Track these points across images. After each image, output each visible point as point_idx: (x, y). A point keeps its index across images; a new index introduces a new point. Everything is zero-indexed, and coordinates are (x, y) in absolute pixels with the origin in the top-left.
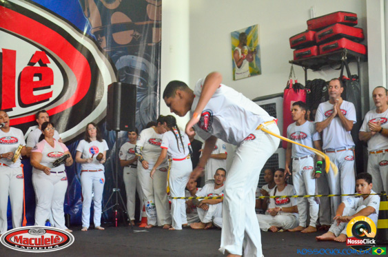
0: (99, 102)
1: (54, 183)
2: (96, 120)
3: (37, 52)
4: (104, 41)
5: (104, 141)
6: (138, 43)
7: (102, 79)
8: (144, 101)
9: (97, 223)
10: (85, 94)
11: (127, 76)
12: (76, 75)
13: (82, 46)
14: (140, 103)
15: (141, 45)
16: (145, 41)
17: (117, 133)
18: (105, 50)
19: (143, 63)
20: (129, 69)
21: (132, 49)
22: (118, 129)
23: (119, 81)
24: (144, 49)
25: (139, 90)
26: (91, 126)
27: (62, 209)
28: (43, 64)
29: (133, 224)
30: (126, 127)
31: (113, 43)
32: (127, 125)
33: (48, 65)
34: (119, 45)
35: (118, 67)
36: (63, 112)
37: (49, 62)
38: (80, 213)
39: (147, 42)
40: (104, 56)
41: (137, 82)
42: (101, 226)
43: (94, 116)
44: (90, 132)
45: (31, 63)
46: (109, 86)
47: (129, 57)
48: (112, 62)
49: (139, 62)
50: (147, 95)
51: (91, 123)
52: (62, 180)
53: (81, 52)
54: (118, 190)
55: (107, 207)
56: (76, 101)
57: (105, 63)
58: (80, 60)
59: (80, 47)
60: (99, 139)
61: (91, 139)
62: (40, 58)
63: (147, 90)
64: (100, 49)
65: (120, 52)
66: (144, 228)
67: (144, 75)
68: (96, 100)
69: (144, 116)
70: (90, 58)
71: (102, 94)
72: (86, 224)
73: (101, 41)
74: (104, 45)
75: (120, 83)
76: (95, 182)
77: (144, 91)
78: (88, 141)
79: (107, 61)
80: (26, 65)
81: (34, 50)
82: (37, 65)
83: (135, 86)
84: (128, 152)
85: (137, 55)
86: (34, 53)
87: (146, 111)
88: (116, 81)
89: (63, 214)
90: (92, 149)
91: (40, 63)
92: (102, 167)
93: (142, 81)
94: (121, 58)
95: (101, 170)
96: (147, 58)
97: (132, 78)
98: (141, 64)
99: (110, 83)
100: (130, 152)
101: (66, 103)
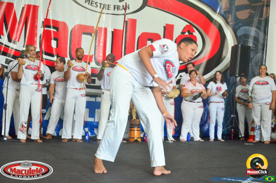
0: (225, 58)
1: (194, 109)
2: (222, 70)
3: (187, 25)
4: (230, 17)
5: (225, 84)
6: (253, 18)
7: (227, 42)
8: (255, 58)
9: (220, 137)
10: (216, 52)
11: (244, 41)
12: (211, 39)
13: (216, 21)
14: (252, 59)
15: (255, 19)
16: (258, 17)
17: (236, 78)
18: (231, 23)
19: (256, 32)
20: (246, 36)
21: (248, 22)
22: (237, 75)
23: (238, 43)
24: (257, 22)
25: (253, 50)
26: (218, 73)
27: (199, 126)
28: (191, 33)
29: (244, 139)
30: (243, 74)
31: (236, 19)
32: (243, 73)
33: (193, 33)
34: (241, 20)
35: (239, 34)
36: (201, 64)
37: (194, 32)
38: (208, 129)
39: (259, 17)
40: (229, 27)
41: (251, 44)
42: (222, 139)
43: (221, 67)
44: (217, 77)
45: (183, 33)
46: (232, 47)
47: (247, 27)
48: (235, 31)
49: (253, 31)
50: (257, 53)
51: (219, 71)
52: (199, 107)
53: (215, 24)
54: (235, 116)
55: (227, 127)
56: (210, 56)
57: (230, 32)
58: (214, 30)
59: (214, 21)
60: (222, 82)
61: (217, 82)
62: (188, 29)
63: (257, 50)
64: (227, 23)
65: (241, 24)
66: (251, 142)
67: (256, 39)
68: (223, 56)
69: (254, 68)
70: (220, 28)
71: (227, 53)
72: (212, 137)
73: (228, 17)
74: (230, 20)
75: (240, 45)
76: (219, 110)
77: (255, 50)
78: (216, 83)
79: (232, 30)
80: (180, 34)
81: (185, 24)
82: (187, 33)
83: (250, 47)
84: (241, 91)
85: (252, 26)
86: (185, 26)
87: (256, 64)
88: (236, 44)
89: (199, 129)
90: (217, 88)
91: (189, 32)
92: (223, 100)
93: (254, 44)
94: (241, 28)
95: (222, 102)
96: (258, 28)
97: (248, 42)
98: (254, 32)
99: (233, 45)
100: (242, 91)
101: (204, 58)
